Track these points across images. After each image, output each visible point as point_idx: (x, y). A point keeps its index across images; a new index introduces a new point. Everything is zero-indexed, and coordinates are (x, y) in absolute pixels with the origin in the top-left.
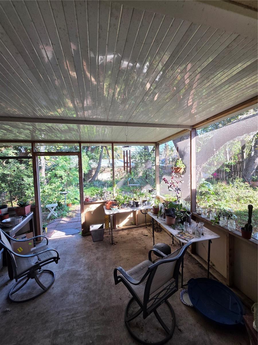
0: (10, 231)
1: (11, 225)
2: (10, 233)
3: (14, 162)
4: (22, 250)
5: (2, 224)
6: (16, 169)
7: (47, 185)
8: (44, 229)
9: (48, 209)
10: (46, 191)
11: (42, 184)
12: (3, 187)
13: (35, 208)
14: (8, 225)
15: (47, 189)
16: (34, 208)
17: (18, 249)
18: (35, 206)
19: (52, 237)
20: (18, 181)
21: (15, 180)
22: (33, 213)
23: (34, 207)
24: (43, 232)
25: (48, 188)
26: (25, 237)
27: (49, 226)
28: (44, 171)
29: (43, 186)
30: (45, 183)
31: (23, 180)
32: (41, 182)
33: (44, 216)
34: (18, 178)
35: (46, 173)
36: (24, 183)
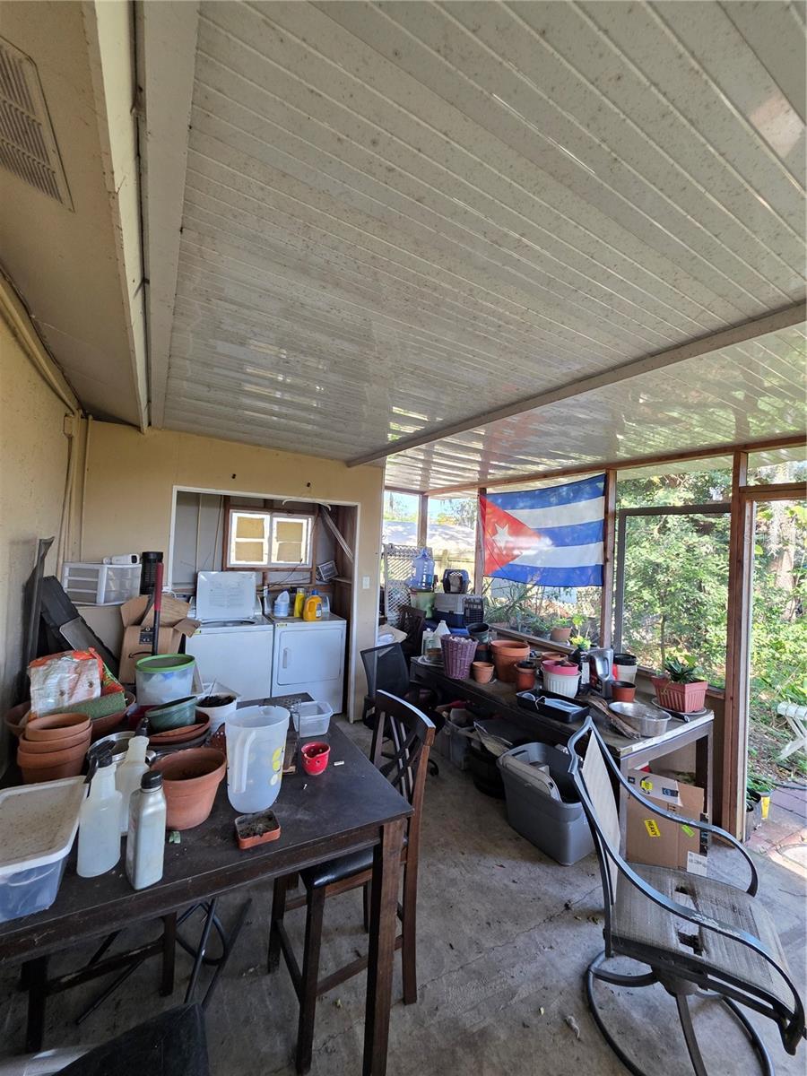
0: (623, 750)
1: (629, 730)
2: (622, 754)
3: (682, 530)
4: (659, 834)
5: (607, 713)
6: (683, 550)
7: (797, 623)
8: (755, 796)
9: (785, 719)
10: (787, 646)
11: (773, 616)
12: (646, 601)
13: (724, 700)
14: (624, 725)
15: (791, 638)
16: (721, 702)
17: (646, 823)
18: (723, 691)
19: (789, 853)
20: (685, 590)
21: (679, 585)
22: (711, 717)
23: (722, 697)
24: (749, 810)
25: (797, 635)
26: (674, 794)
27: (782, 797)
28: (790, 568)
29: (778, 622)
30: (787, 615)
31: (700, 589)
32: (771, 609)
33: (766, 743)
34: (688, 580)
35: (795, 578)
36: (703, 597)
